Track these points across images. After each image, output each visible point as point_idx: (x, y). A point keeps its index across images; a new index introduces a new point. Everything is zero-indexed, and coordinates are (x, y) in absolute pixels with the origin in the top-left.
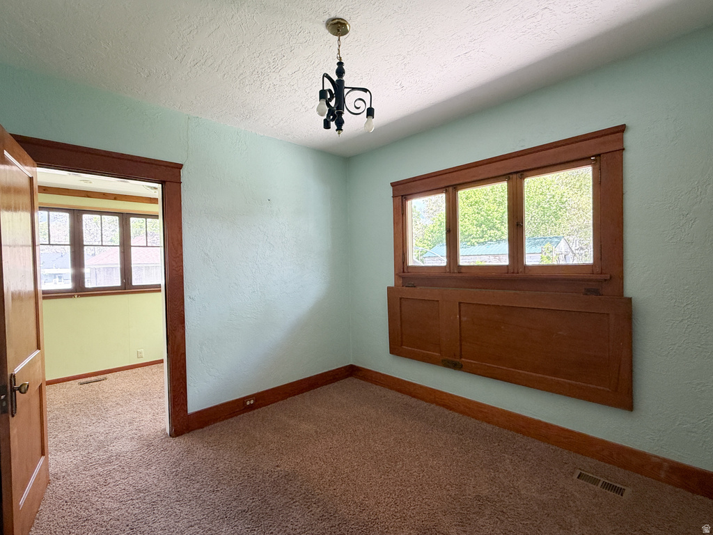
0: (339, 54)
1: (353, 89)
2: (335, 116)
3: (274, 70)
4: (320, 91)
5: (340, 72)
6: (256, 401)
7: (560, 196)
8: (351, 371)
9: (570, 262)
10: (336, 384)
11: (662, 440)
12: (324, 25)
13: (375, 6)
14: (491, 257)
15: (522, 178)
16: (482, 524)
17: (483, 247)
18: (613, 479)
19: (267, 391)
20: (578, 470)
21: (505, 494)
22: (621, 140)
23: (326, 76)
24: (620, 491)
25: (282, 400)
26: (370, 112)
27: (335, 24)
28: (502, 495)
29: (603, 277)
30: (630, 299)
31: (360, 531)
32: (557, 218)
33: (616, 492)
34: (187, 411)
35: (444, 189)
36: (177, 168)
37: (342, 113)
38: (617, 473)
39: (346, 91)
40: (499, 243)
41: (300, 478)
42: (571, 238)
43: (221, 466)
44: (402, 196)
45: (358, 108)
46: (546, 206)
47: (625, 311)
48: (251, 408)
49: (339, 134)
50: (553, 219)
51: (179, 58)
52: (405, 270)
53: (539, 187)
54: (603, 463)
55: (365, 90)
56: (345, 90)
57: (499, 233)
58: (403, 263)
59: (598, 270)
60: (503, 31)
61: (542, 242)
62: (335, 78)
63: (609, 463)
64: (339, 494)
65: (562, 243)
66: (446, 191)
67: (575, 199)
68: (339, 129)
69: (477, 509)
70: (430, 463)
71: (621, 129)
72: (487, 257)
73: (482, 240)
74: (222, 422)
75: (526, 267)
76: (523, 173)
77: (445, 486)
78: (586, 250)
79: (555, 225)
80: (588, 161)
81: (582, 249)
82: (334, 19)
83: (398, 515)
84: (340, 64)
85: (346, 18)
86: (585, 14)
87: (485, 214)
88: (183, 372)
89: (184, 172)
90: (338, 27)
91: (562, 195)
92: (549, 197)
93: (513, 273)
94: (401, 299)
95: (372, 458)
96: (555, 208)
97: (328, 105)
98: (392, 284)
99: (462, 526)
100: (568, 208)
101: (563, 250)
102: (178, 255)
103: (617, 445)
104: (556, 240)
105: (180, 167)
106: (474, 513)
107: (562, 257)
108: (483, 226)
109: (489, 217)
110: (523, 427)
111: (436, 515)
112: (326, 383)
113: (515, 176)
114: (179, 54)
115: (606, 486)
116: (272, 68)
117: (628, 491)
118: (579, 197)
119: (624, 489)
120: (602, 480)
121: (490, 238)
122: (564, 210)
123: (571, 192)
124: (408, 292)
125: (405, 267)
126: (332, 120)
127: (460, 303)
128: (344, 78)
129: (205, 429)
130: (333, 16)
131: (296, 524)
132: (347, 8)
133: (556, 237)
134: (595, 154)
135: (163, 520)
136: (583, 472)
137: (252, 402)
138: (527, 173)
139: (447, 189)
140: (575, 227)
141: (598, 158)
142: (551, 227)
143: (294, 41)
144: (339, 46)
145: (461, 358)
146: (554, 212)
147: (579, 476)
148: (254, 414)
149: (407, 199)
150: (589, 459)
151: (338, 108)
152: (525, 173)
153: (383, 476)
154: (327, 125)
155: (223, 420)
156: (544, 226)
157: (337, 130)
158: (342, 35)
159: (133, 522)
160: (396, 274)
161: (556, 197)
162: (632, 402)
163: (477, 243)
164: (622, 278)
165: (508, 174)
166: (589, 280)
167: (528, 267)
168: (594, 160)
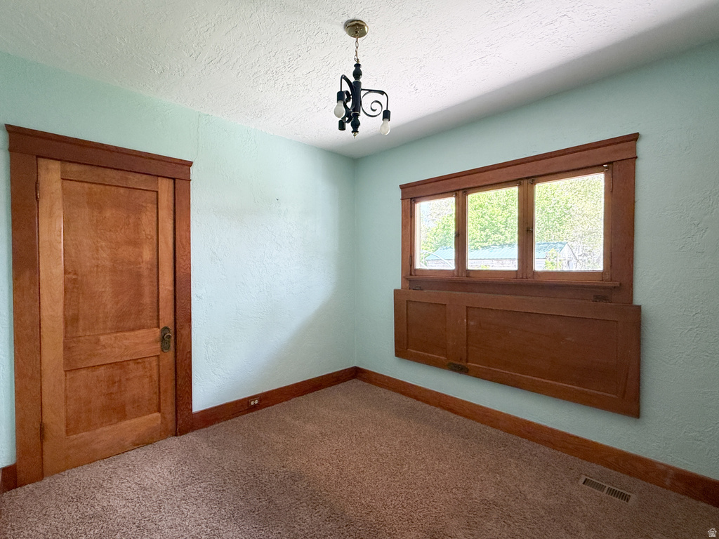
0: (356, 55)
1: (370, 91)
2: (351, 118)
3: (288, 70)
4: (338, 93)
5: (357, 74)
6: (260, 401)
7: (565, 202)
8: (356, 373)
9: (573, 269)
10: (340, 385)
11: (668, 448)
12: (343, 27)
13: (394, 9)
14: (494, 262)
15: (533, 183)
16: (489, 527)
17: (487, 251)
18: (618, 486)
19: (272, 391)
20: (582, 476)
21: (511, 499)
22: (634, 149)
23: (344, 77)
24: (625, 498)
25: (286, 400)
26: (387, 115)
27: (354, 25)
28: (508, 500)
29: (610, 284)
30: (639, 307)
31: (367, 533)
32: (561, 224)
33: (622, 499)
34: (191, 410)
35: (455, 192)
36: (187, 165)
37: (358, 115)
38: (622, 480)
39: (363, 93)
40: (503, 247)
41: (306, 478)
42: (574, 244)
43: (226, 465)
44: (411, 199)
45: (374, 110)
46: (550, 212)
48: (255, 408)
49: (355, 136)
50: (558, 225)
51: (194, 56)
52: (413, 274)
53: (544, 192)
54: (608, 470)
55: (382, 93)
56: (362, 91)
57: (503, 238)
58: (411, 266)
59: (608, 277)
60: (520, 37)
61: (546, 247)
62: (352, 80)
63: (615, 470)
64: (345, 496)
65: (566, 250)
66: (456, 194)
67: (579, 205)
68: (355, 130)
69: (483, 514)
70: (436, 466)
71: (635, 137)
72: (490, 261)
73: (486, 244)
74: (227, 422)
75: (535, 273)
76: (534, 179)
77: (452, 489)
78: (590, 256)
79: (559, 231)
80: (601, 168)
81: (585, 255)
82: (353, 21)
83: (405, 517)
84: (358, 66)
85: (365, 20)
86: (602, 22)
87: (489, 219)
88: (188, 371)
89: (193, 169)
90: (356, 28)
91: (567, 201)
92: (553, 203)
93: (522, 278)
94: (407, 301)
95: (378, 460)
96: (559, 213)
97: (345, 106)
98: (399, 287)
99: (469, 529)
100: (573, 214)
101: (567, 257)
102: (186, 253)
103: (623, 452)
104: (559, 245)
105: (190, 164)
106: (481, 517)
107: (565, 263)
108: (487, 230)
109: (494, 222)
110: (529, 432)
111: (443, 518)
112: (331, 385)
113: (526, 181)
114: (195, 51)
115: (611, 492)
116: (287, 67)
117: (633, 497)
118: (584, 203)
119: (629, 496)
120: (608, 486)
121: (494, 242)
122: (569, 216)
123: (576, 199)
124: (415, 295)
125: (412, 270)
126: (348, 122)
127: (467, 307)
128: (361, 80)
129: (209, 428)
130: (351, 18)
131: (304, 524)
132: (366, 10)
133: (560, 243)
134: (607, 161)
135: (170, 518)
136: (588, 478)
137: (256, 402)
138: (540, 179)
139: (457, 192)
140: (579, 234)
141: (610, 166)
142: (555, 233)
143: (312, 41)
144: (357, 48)
145: (467, 362)
146: (558, 218)
147: (585, 482)
148: (258, 414)
149: (415, 202)
150: (594, 465)
151: (354, 110)
152: (536, 179)
153: (389, 479)
154: (342, 127)
155: (227, 419)
156: (548, 231)
157: (352, 132)
158: (360, 37)
159: (140, 520)
160: (403, 277)
161: (561, 203)
162: (639, 410)
163: (481, 247)
164: (631, 286)
165: (519, 179)
166: (598, 287)
167: (537, 272)
168: (606, 168)
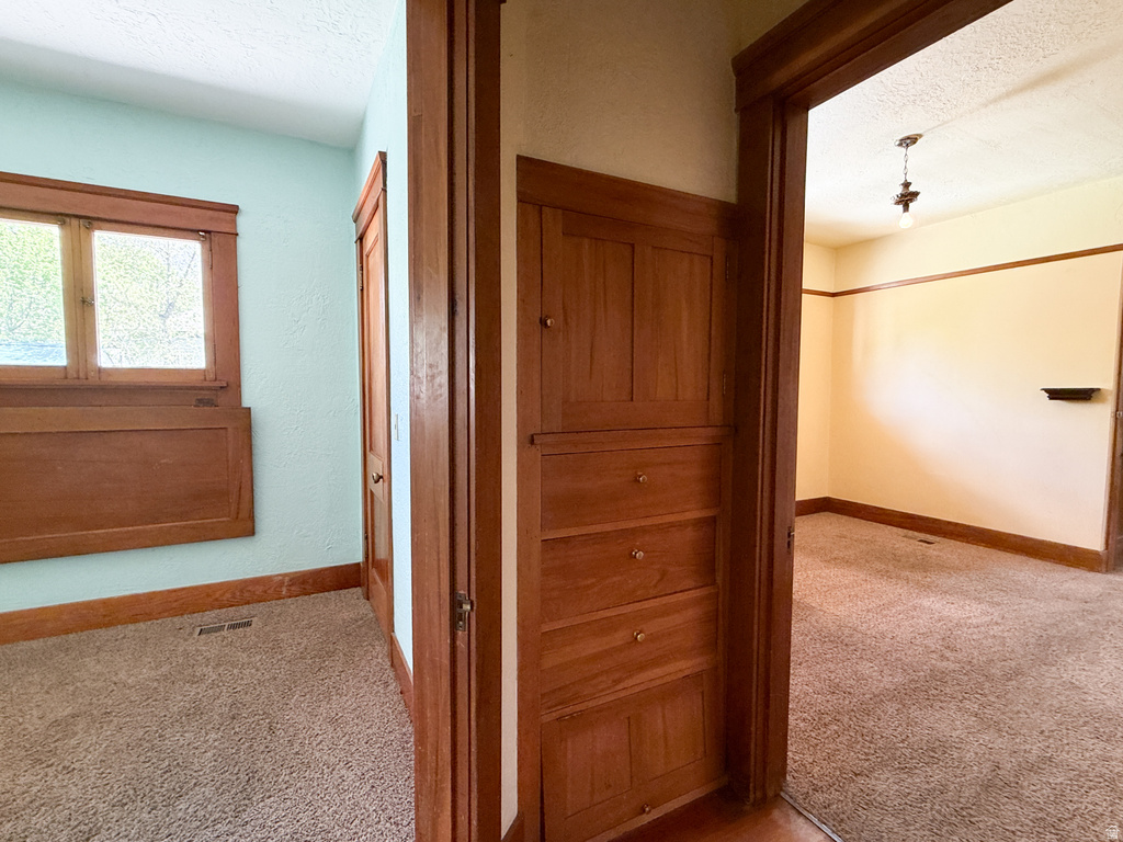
15: (90, 228)
18: (238, 618)
20: (197, 628)
22: (233, 223)
24: (249, 624)
29: (218, 384)
30: (249, 409)
33: (244, 627)
38: (242, 611)
47: (244, 422)
54: (225, 610)
59: (212, 376)
71: (232, 209)
75: (100, 370)
76: (92, 222)
80: (196, 236)
93: (77, 379)
113: (75, 222)
115: (233, 627)
117: (255, 619)
119: (251, 621)
120: (227, 624)
134: (204, 227)
136: (203, 627)
138: (101, 224)
141: (208, 235)
147: (200, 632)
150: (208, 613)
152: (95, 223)
164: (239, 385)
165: (61, 214)
166: (201, 389)
167: (105, 369)
168: (203, 236)
